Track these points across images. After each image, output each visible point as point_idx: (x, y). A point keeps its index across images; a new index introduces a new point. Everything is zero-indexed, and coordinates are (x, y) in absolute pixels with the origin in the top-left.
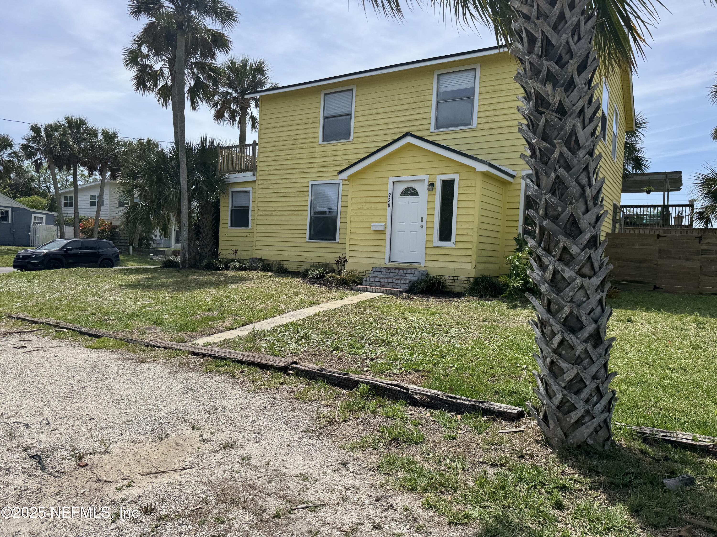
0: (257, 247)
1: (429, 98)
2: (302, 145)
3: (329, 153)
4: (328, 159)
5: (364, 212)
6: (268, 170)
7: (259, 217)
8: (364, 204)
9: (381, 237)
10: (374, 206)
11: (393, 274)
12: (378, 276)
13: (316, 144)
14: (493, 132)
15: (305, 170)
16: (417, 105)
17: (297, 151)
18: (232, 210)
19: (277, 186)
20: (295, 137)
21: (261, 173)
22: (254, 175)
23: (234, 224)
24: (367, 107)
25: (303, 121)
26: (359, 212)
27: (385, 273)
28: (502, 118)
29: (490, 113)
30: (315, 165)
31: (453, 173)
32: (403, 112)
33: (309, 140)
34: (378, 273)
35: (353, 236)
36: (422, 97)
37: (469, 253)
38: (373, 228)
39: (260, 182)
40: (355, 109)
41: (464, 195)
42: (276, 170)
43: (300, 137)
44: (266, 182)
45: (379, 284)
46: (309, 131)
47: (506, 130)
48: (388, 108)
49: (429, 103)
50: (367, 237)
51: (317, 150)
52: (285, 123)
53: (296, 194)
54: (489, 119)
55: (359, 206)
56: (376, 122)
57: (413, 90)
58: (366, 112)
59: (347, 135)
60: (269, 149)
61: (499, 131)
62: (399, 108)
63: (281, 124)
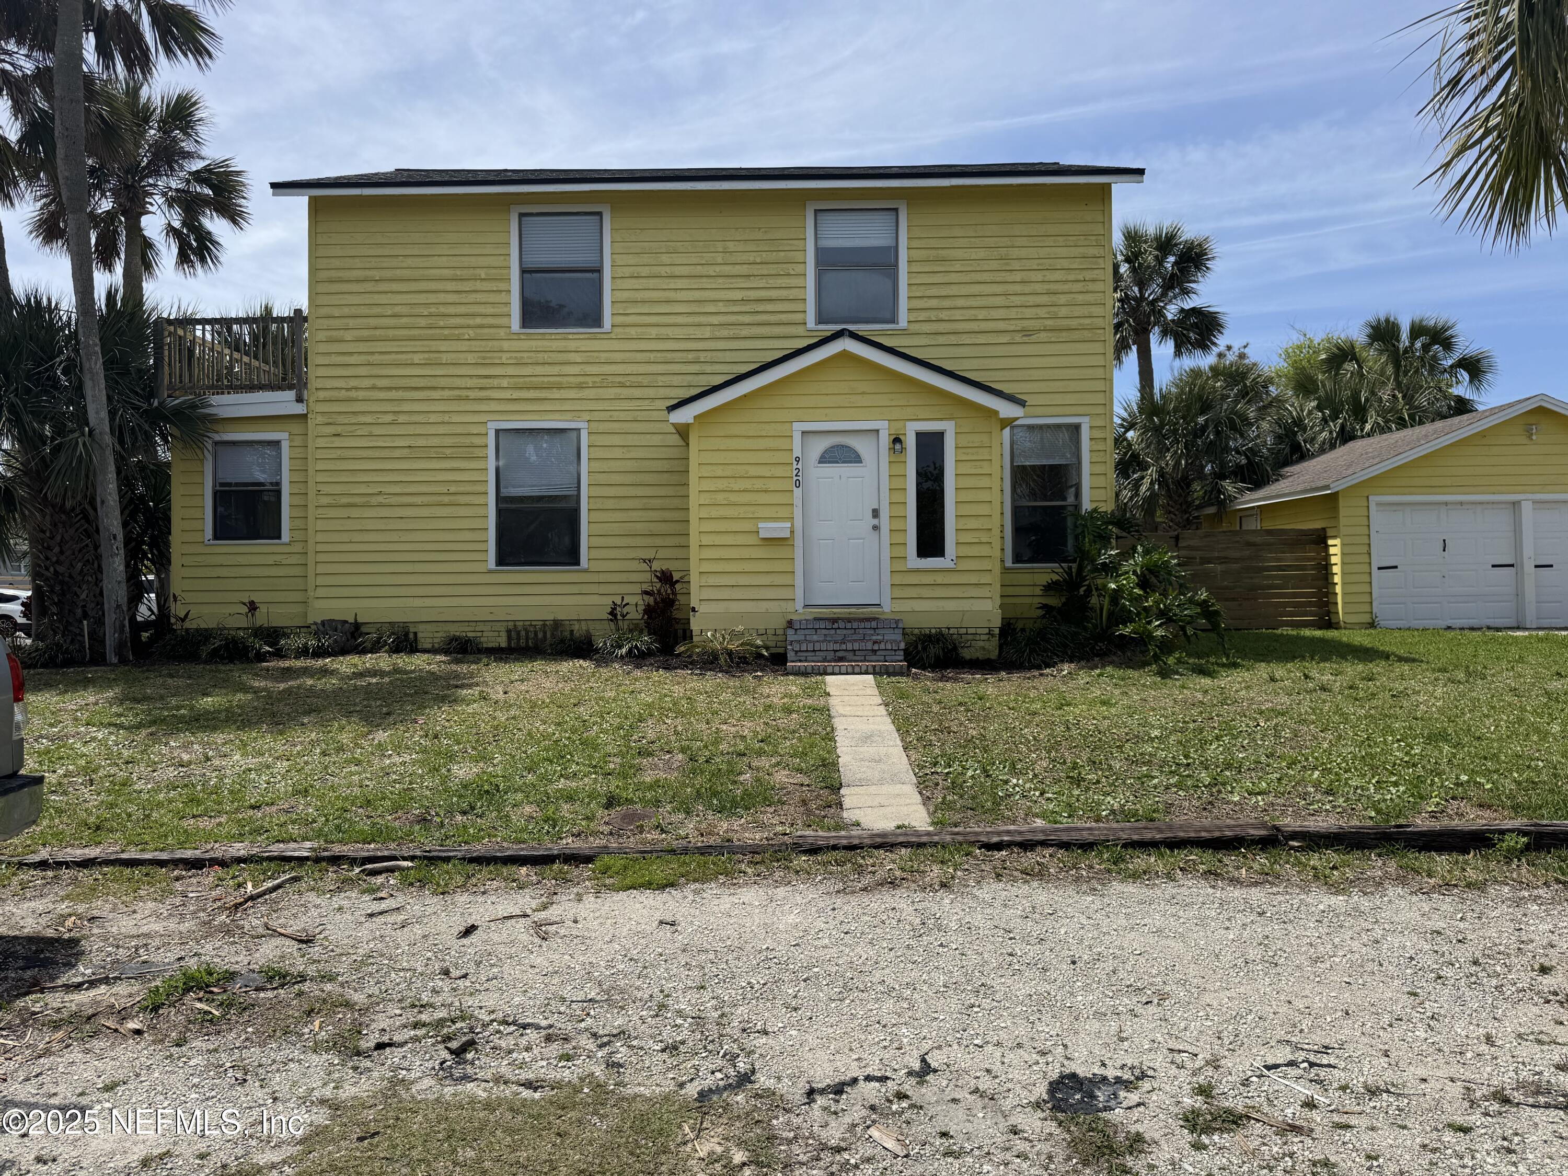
0: (321, 592)
1: (799, 256)
2: (457, 332)
3: (541, 357)
4: (539, 370)
5: (734, 498)
6: (348, 389)
7: (320, 511)
8: (733, 480)
9: (782, 552)
10: (759, 484)
11: (845, 632)
12: (808, 638)
13: (502, 333)
14: (941, 340)
15: (472, 394)
16: (772, 269)
17: (444, 346)
18: (215, 494)
19: (377, 430)
20: (433, 310)
21: (322, 395)
22: (299, 400)
23: (223, 531)
24: (645, 259)
25: (458, 272)
26: (720, 498)
27: (824, 632)
28: (957, 315)
29: (934, 303)
30: (505, 383)
31: (941, 419)
32: (739, 280)
33: (478, 321)
34: (807, 632)
35: (707, 554)
36: (782, 254)
37: (986, 579)
38: (763, 535)
39: (320, 419)
40: (613, 261)
41: (969, 464)
42: (374, 388)
43: (451, 310)
44: (341, 419)
45: (831, 655)
46: (479, 297)
47: (966, 339)
48: (699, 267)
49: (799, 269)
50: (746, 553)
51: (506, 345)
52: (398, 272)
53: (448, 452)
54: (933, 315)
55: (721, 484)
56: (672, 295)
57: (759, 235)
58: (645, 271)
59: (593, 318)
60: (348, 335)
61: (953, 339)
62: (727, 269)
63: (388, 274)
